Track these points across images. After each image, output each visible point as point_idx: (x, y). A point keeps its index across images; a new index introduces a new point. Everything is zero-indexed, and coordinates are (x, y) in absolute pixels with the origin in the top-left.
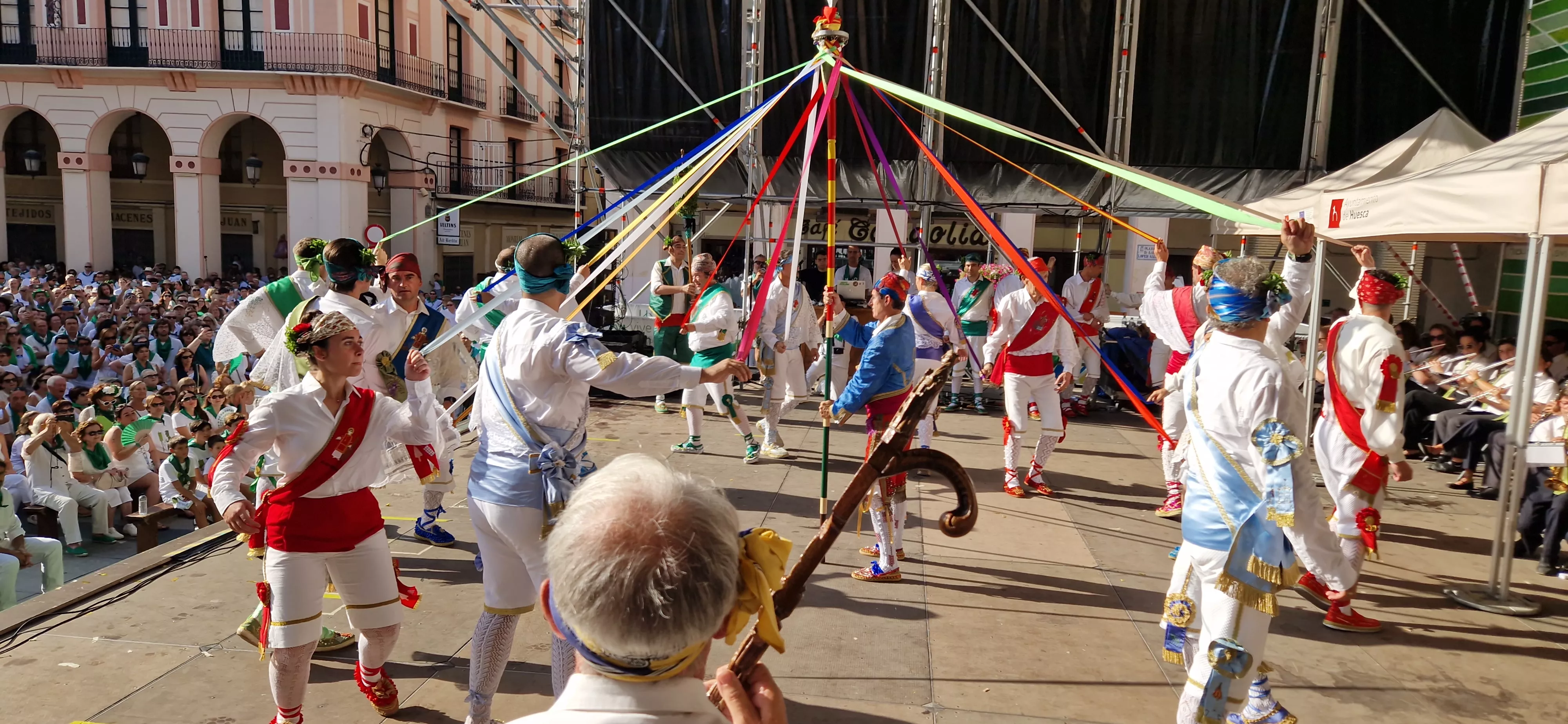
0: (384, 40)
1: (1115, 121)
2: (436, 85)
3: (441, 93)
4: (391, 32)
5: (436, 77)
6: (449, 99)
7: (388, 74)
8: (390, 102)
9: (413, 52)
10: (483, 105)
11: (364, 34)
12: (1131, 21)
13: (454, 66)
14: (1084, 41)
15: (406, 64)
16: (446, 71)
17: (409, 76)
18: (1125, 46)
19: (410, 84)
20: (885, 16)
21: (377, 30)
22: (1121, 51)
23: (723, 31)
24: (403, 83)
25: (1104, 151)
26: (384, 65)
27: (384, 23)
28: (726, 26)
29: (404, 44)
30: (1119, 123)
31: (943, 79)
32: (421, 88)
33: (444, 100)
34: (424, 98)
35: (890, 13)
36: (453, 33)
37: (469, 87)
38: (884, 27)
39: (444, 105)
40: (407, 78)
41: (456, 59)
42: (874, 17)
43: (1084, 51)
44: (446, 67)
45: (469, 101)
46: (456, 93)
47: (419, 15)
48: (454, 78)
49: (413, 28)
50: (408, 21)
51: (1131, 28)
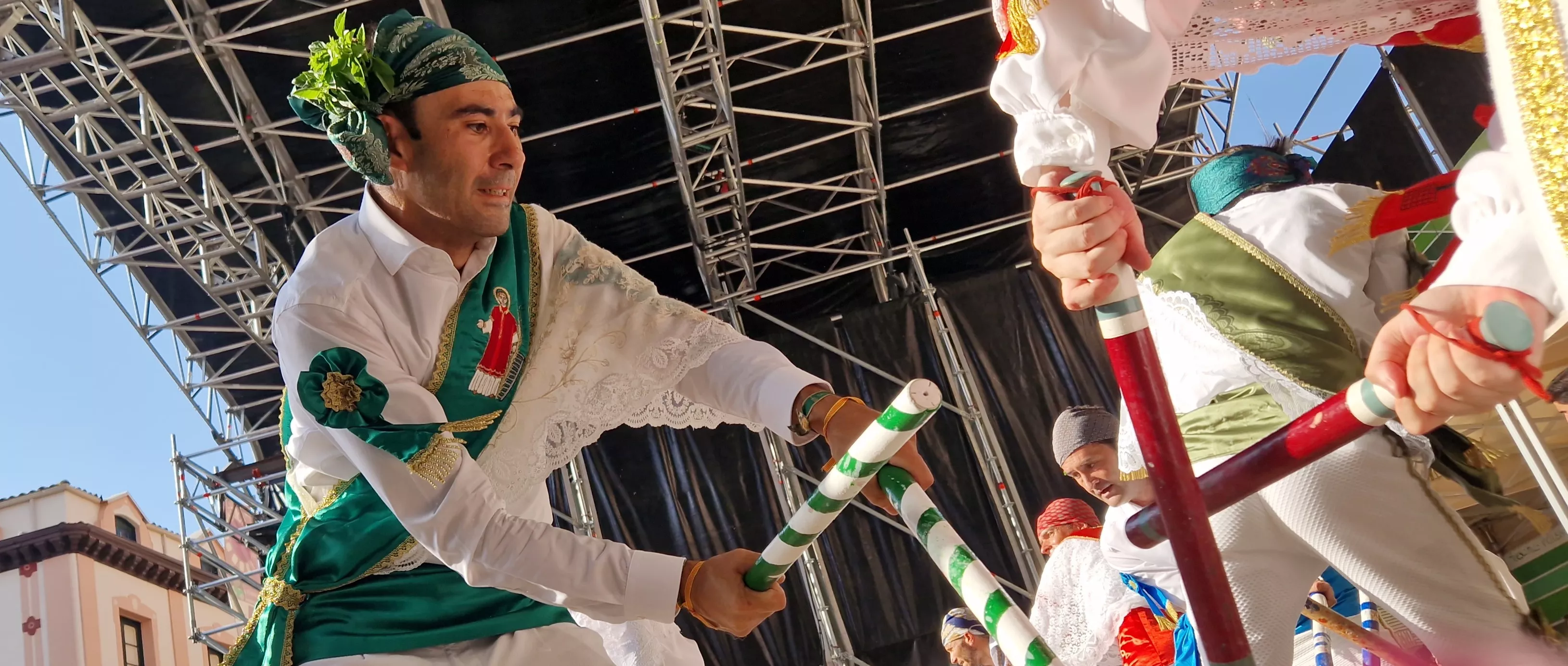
1: (1024, 556)
12: (994, 454)
14: (955, 487)
18: (999, 480)
20: (737, 523)
22: (998, 486)
25: (1025, 589)
30: (1029, 557)
31: (822, 566)
35: (741, 519)
38: (740, 535)
42: (726, 528)
43: (958, 494)
51: (997, 462)
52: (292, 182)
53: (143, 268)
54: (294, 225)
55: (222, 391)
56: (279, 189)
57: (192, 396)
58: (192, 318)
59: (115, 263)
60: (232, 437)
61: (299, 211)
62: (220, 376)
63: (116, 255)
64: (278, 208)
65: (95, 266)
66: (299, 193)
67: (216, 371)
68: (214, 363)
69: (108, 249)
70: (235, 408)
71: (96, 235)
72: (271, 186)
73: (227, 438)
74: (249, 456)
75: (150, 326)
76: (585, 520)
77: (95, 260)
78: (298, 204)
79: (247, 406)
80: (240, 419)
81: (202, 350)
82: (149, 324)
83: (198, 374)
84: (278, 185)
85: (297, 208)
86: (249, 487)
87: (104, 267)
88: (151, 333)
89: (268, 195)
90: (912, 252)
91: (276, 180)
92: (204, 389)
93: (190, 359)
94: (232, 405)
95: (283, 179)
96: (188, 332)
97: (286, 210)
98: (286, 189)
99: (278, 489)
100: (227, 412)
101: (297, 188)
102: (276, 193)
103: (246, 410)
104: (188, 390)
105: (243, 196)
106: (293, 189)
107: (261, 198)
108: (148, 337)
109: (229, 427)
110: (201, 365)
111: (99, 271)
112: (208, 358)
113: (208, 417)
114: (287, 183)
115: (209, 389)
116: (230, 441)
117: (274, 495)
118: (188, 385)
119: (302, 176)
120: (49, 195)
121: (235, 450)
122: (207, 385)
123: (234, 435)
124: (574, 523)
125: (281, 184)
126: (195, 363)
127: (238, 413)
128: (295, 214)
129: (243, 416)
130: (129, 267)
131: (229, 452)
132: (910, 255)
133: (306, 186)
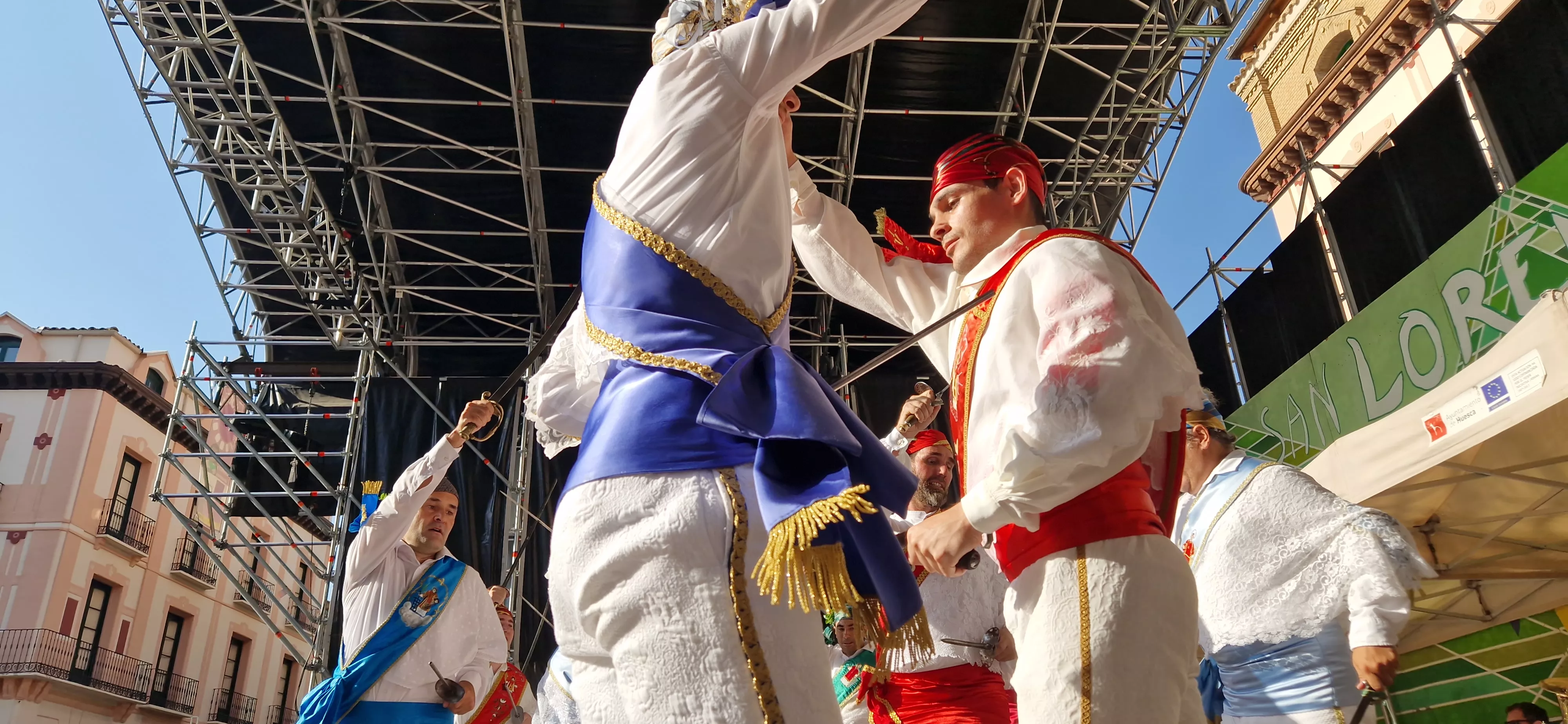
0: (88, 637)
2: (138, 687)
3: (142, 696)
4: (98, 631)
5: (140, 678)
6: (150, 703)
7: (83, 676)
8: (76, 707)
9: (119, 651)
10: (189, 709)
11: (65, 630)
13: (164, 665)
15: (108, 662)
16: (154, 671)
17: (108, 675)
19: (107, 685)
21: (83, 627)
23: (484, 542)
24: (99, 683)
26: (81, 664)
27: (93, 619)
28: (488, 537)
29: (111, 641)
32: (119, 689)
33: (145, 704)
34: (120, 703)
36: (172, 631)
37: (178, 689)
39: (142, 711)
40: (105, 679)
41: (168, 660)
44: (154, 666)
45: (173, 705)
46: (159, 698)
47: (136, 611)
48: (161, 680)
49: (125, 625)
50: (121, 617)
52: (362, 146)
53: (217, 180)
54: (352, 180)
55: (255, 298)
56: (348, 150)
57: (225, 293)
58: (245, 230)
59: (191, 168)
60: (251, 335)
61: (360, 172)
62: (256, 283)
63: (196, 162)
64: (342, 164)
65: (173, 166)
66: (366, 157)
67: (254, 278)
68: (253, 272)
69: (190, 156)
70: (261, 312)
71: (183, 142)
72: (342, 144)
73: (245, 335)
74: (260, 355)
75: (207, 227)
76: (519, 485)
77: (175, 161)
78: (362, 165)
79: (272, 313)
80: (262, 322)
81: (246, 259)
82: (206, 225)
83: (237, 276)
84: (347, 145)
85: (359, 168)
86: (251, 382)
87: (181, 169)
88: (205, 233)
89: (338, 151)
90: (841, 344)
91: (348, 141)
92: (237, 290)
93: (235, 263)
94: (259, 309)
95: (355, 141)
96: (239, 241)
97: (348, 167)
98: (355, 150)
99: (276, 389)
100: (253, 314)
101: (365, 152)
102: (344, 152)
103: (270, 317)
104: (224, 288)
105: (315, 146)
106: (362, 152)
107: (332, 152)
108: (201, 235)
109: (251, 326)
110: (242, 270)
111: (175, 171)
112: (250, 265)
113: (233, 314)
114: (357, 147)
115: (243, 292)
116: (247, 339)
117: (271, 392)
118: (225, 283)
119: (372, 144)
120: (150, 99)
121: (250, 349)
122: (242, 288)
123: (253, 334)
124: (509, 485)
125: (351, 146)
126: (238, 267)
127: (262, 317)
128: (356, 172)
129: (265, 319)
130: (204, 176)
131: (243, 349)
132: (840, 346)
133: (373, 152)
